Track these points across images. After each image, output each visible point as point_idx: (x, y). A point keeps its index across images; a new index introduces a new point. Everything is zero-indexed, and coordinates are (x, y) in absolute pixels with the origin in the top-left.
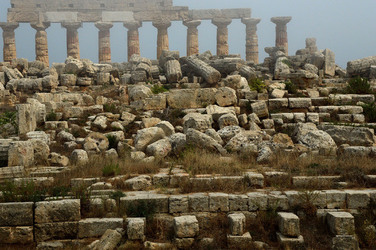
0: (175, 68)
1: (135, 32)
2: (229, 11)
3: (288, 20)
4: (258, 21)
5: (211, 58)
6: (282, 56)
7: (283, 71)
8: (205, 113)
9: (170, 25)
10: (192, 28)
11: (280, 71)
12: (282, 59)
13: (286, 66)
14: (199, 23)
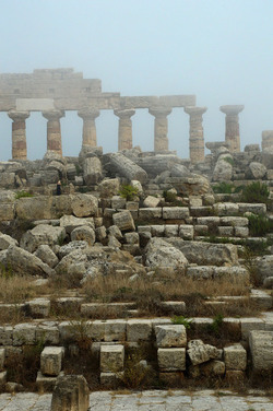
0: (94, 167)
1: (55, 123)
2: (169, 98)
3: (240, 109)
4: (204, 110)
5: (140, 155)
6: (226, 152)
7: (224, 171)
8: (58, 225)
9: (98, 115)
10: (125, 118)
11: (220, 171)
12: (224, 156)
13: (227, 164)
14: (133, 113)
